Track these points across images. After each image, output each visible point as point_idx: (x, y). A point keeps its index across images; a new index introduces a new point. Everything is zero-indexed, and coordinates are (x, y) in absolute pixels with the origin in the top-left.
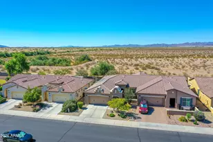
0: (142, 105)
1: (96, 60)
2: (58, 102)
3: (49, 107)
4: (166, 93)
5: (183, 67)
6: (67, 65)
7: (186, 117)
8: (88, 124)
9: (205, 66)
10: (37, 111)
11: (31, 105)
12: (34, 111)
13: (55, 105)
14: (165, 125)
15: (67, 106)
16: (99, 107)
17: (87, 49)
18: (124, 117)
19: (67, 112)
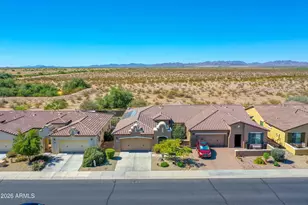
0: (201, 147)
1: (94, 87)
2: (69, 153)
3: (58, 160)
4: (230, 128)
5: (220, 93)
6: (53, 95)
7: (263, 158)
8: (135, 180)
9: (245, 92)
10: (41, 169)
11: (25, 160)
12: (35, 170)
13: (66, 157)
14: (241, 171)
15: (92, 157)
16: (138, 154)
17: (70, 70)
18: (183, 166)
19: (93, 166)
